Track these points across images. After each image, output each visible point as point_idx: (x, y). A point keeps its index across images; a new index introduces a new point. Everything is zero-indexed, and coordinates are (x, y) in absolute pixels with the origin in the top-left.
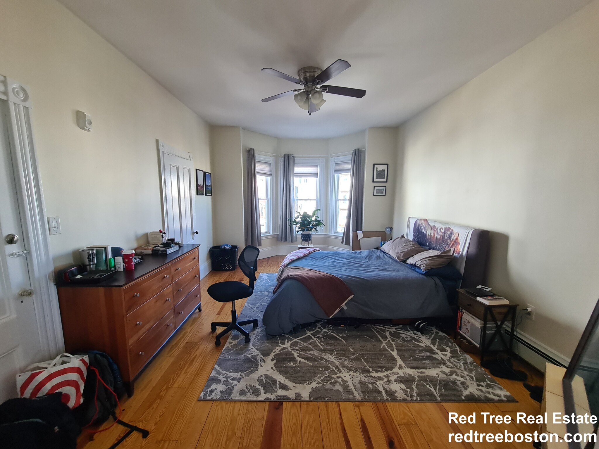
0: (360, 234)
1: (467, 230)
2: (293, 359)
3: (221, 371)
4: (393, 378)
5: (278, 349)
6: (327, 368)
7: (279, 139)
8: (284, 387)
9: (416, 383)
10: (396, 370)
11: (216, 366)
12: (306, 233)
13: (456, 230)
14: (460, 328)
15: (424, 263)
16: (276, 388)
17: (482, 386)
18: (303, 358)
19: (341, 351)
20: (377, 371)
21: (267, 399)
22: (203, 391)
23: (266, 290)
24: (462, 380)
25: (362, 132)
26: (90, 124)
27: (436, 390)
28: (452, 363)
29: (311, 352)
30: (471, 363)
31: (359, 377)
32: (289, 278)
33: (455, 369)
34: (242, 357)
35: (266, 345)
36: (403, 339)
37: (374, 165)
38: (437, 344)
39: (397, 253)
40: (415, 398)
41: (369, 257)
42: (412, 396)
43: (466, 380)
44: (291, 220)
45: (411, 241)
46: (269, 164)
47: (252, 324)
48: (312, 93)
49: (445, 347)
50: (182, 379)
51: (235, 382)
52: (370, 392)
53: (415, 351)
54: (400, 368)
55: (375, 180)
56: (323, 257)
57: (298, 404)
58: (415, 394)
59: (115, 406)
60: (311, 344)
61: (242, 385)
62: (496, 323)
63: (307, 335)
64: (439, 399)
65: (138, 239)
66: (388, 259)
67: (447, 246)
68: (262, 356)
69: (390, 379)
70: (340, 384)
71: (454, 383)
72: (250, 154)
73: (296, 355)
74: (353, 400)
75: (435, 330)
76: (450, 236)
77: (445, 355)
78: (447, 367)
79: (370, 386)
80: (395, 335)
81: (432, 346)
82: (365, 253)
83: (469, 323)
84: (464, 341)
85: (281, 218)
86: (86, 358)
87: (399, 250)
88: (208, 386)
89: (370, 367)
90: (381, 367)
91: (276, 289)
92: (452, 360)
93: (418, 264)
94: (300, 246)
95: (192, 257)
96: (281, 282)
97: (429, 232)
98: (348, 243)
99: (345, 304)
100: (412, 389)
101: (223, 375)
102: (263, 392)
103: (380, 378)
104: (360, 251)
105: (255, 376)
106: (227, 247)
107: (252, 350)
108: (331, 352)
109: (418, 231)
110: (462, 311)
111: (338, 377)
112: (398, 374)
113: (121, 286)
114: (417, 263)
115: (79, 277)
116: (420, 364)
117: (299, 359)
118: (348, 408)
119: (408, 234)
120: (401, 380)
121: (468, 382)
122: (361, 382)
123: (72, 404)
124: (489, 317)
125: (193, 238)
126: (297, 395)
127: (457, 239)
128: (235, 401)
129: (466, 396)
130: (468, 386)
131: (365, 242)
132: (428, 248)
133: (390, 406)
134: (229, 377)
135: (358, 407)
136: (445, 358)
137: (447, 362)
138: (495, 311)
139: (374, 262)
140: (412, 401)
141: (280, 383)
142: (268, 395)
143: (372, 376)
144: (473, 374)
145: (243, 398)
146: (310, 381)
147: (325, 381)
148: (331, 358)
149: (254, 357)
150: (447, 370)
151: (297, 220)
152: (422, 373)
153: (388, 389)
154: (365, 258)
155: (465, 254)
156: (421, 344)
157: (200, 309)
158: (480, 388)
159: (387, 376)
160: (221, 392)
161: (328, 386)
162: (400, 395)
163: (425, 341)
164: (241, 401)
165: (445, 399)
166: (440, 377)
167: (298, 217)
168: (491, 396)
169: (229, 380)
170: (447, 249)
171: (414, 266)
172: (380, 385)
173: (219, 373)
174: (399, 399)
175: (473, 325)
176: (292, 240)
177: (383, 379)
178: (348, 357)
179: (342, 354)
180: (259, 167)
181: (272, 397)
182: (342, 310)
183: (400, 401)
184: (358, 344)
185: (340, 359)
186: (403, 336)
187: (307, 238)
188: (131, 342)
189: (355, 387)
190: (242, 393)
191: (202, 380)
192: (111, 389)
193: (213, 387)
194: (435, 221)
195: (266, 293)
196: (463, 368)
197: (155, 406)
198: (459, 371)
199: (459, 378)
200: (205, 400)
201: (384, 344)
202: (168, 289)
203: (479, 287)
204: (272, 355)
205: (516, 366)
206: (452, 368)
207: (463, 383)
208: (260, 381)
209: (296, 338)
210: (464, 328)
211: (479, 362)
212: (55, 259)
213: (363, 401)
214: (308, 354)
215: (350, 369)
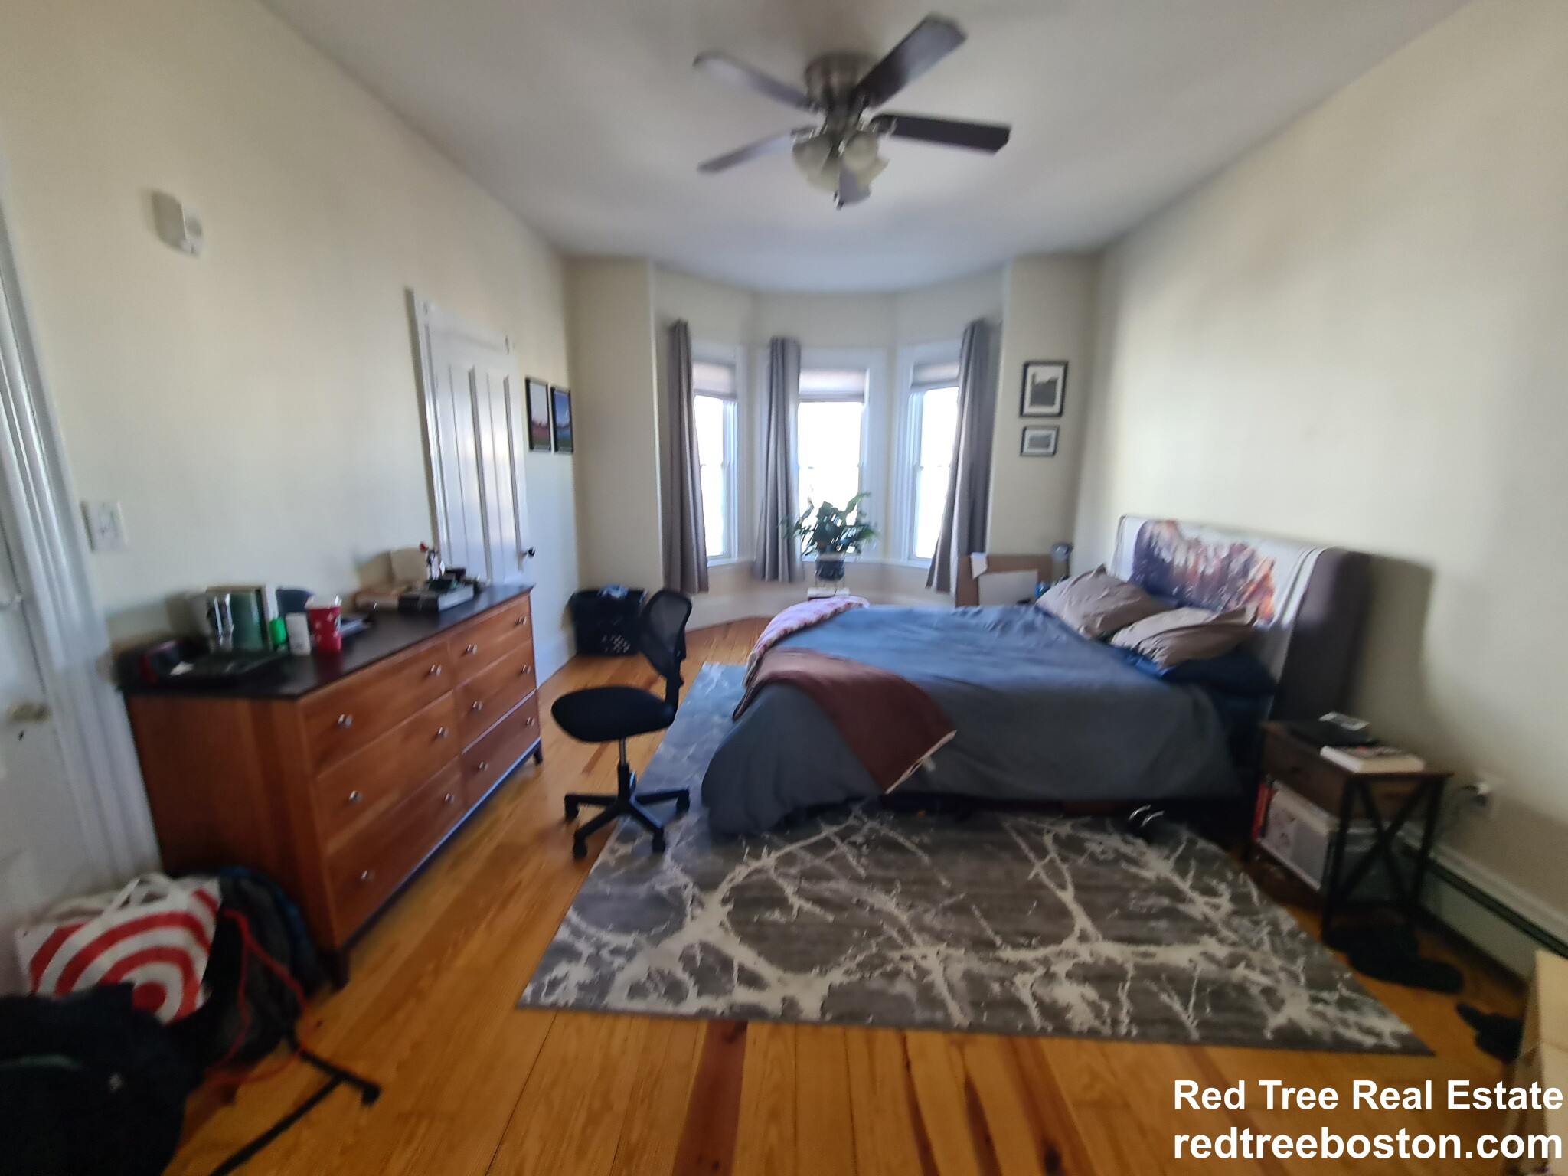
0: (979, 563)
1: (1300, 552)
2: (781, 903)
3: (583, 926)
4: (1061, 968)
5: (740, 873)
6: (875, 931)
7: (757, 297)
8: (752, 980)
9: (1128, 984)
10: (1070, 943)
11: (572, 914)
12: (829, 557)
13: (1265, 552)
14: (1263, 832)
15: (1164, 645)
16: (731, 980)
17: (1325, 1002)
18: (808, 899)
19: (914, 882)
20: (1016, 946)
21: (703, 1013)
22: (531, 980)
23: (718, 708)
24: (1265, 981)
25: (992, 272)
26: (197, 230)
27: (1185, 1006)
28: (1235, 931)
29: (833, 884)
30: (1293, 934)
31: (963, 960)
32: (775, 680)
33: (1243, 950)
34: (642, 890)
35: (711, 860)
36: (1093, 857)
37: (1026, 366)
38: (1192, 874)
39: (1085, 616)
40: (1123, 1030)
41: (1004, 625)
42: (1115, 1022)
43: (1278, 981)
44: (788, 521)
45: (1123, 584)
46: (731, 366)
47: (673, 803)
48: (848, 135)
49: (1214, 883)
50: (476, 947)
51: (619, 961)
52: (993, 1005)
53: (1126, 892)
54: (1083, 938)
55: (1027, 409)
56: (874, 624)
57: (788, 1030)
58: (1124, 1018)
59: (294, 1013)
60: (832, 860)
61: (636, 970)
62: (1377, 824)
63: (823, 835)
64: (1195, 1035)
65: (362, 567)
66: (1054, 633)
67: (1236, 597)
68: (696, 890)
69: (1053, 969)
70: (909, 976)
71: (1242, 988)
72: (677, 338)
73: (789, 890)
74: (945, 1026)
75: (1185, 835)
76: (1245, 571)
77: (1216, 907)
78: (1222, 941)
79: (996, 988)
80: (1070, 846)
81: (1176, 880)
82: (991, 614)
83: (1293, 819)
84: (1273, 869)
85: (763, 519)
86: (212, 887)
87: (1090, 606)
88: (547, 968)
89: (997, 933)
90: (1029, 935)
91: (740, 710)
92: (1236, 921)
93: (1147, 647)
94: (812, 592)
95: (511, 619)
96: (755, 689)
97: (1179, 558)
98: (943, 586)
99: (932, 756)
100: (1116, 1002)
101: (588, 938)
102: (692, 990)
103: (1023, 967)
104: (975, 609)
105: (676, 944)
106: (617, 594)
107: (672, 873)
108: (887, 885)
109: (1147, 556)
110: (1271, 785)
111: (905, 959)
112: (1075, 956)
113: (293, 698)
114: (1142, 647)
115: (180, 669)
116: (1140, 930)
117: (796, 902)
118: (930, 1048)
119: (1117, 561)
120: (1084, 974)
121: (1285, 989)
122: (968, 976)
123: (169, 1010)
124: (1358, 806)
125: (520, 567)
126: (786, 1003)
127: (1266, 578)
128: (618, 1014)
129: (1279, 1031)
130: (1282, 1002)
131: (994, 585)
132: (1175, 602)
133: (1053, 1049)
134: (605, 945)
135: (961, 1047)
136: (1216, 917)
137: (1220, 926)
138: (1379, 790)
139: (1015, 639)
140: (1115, 1037)
141: (742, 968)
142: (707, 1002)
143: (999, 960)
144: (1299, 965)
145: (638, 1005)
146: (826, 964)
147: (867, 966)
148: (887, 903)
149: (676, 892)
150: (1222, 952)
151: (805, 524)
152: (1146, 955)
153: (1047, 1000)
154: (990, 628)
155: (1290, 622)
156: (1145, 874)
157: (537, 754)
158: (1320, 1007)
159: (1046, 962)
160: (581, 987)
161: (876, 982)
162: (1081, 1017)
163: (1157, 865)
164: (633, 1015)
165: (1213, 1034)
166: (1199, 969)
167: (808, 514)
168: (1353, 1034)
169: (605, 953)
170: (1234, 606)
171: (1132, 655)
172: (1024, 986)
173: (577, 933)
174: (1076, 1027)
175: (1304, 830)
176: (793, 577)
177: (1032, 970)
178: (935, 902)
179: (919, 891)
180: (701, 375)
181: (718, 1005)
182: (921, 772)
183: (1081, 1035)
184: (965, 866)
185: (911, 907)
186: (1093, 847)
187: (831, 572)
188: (334, 845)
189: (951, 987)
190: (636, 990)
191: (531, 951)
192: (282, 969)
193: (559, 971)
194: (1201, 526)
195: (717, 719)
196: (1267, 946)
197: (400, 1016)
198: (1255, 957)
199: (1256, 976)
200: (535, 1006)
201: (1037, 870)
202: (443, 704)
203: (1329, 717)
204: (724, 888)
205: (1429, 948)
206: (1234, 944)
207: (1268, 992)
208: (687, 959)
209: (792, 841)
210: (1274, 833)
211: (1317, 932)
212: (113, 620)
213: (974, 1029)
214: (825, 888)
215: (938, 937)
